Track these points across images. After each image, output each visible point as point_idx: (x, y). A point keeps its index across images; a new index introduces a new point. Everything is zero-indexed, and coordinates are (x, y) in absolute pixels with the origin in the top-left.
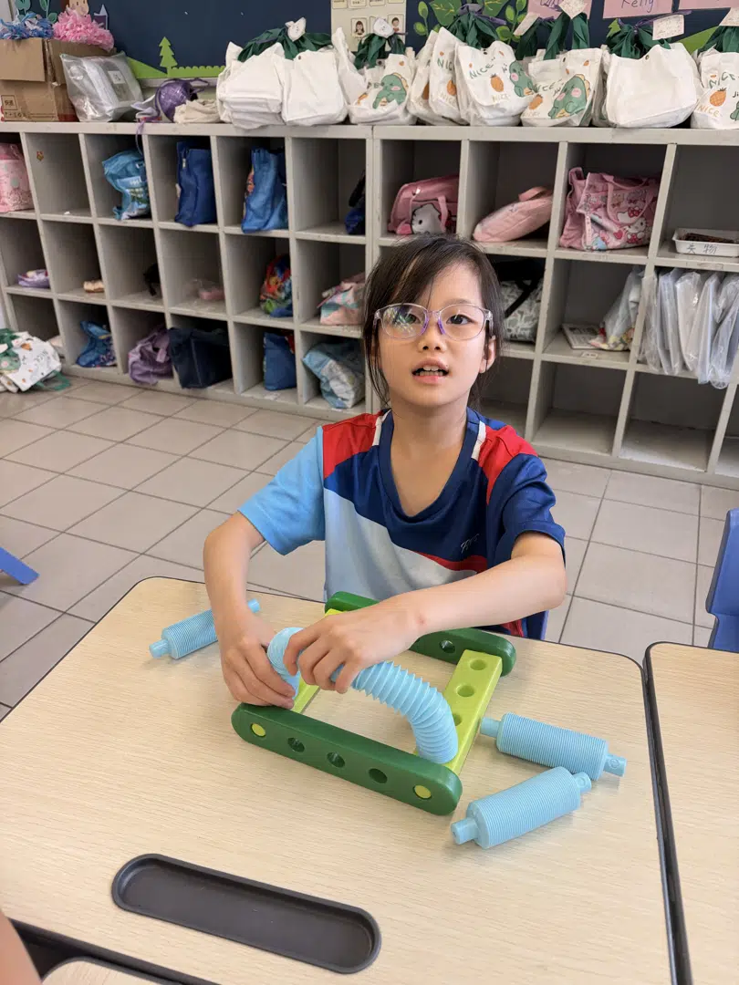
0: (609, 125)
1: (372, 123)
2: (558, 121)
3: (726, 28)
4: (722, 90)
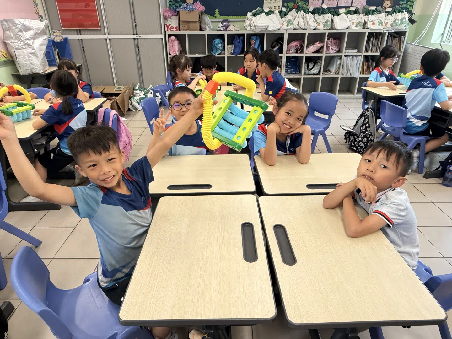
0: (335, 29)
1: (286, 30)
2: (325, 28)
3: (350, 11)
4: (353, 22)
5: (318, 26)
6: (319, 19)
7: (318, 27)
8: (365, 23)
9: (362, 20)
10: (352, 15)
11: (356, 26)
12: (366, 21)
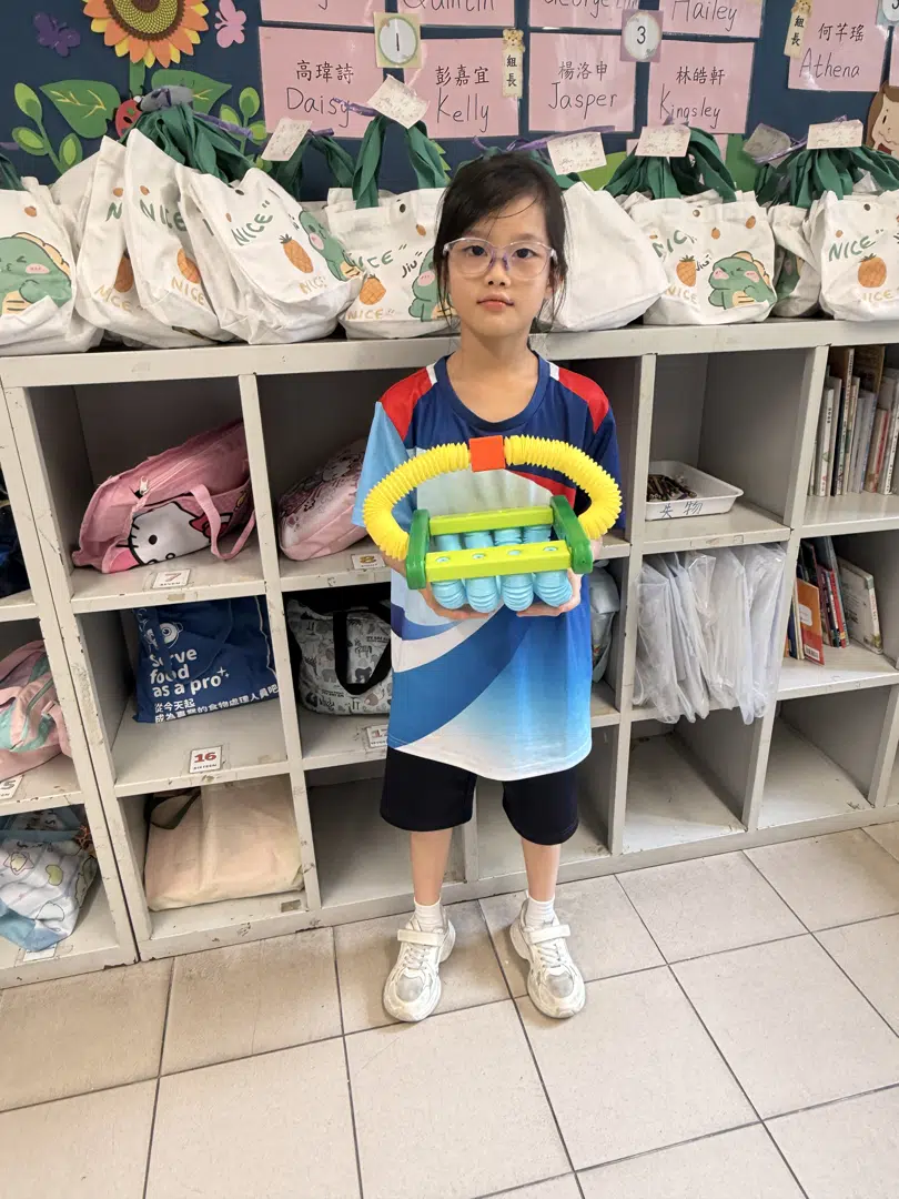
3: (646, 160)
4: (688, 260)
5: (359, 305)
6: (367, 236)
7: (362, 315)
8: (787, 267)
9: (755, 244)
10: (662, 196)
11: (720, 298)
12: (794, 244)
